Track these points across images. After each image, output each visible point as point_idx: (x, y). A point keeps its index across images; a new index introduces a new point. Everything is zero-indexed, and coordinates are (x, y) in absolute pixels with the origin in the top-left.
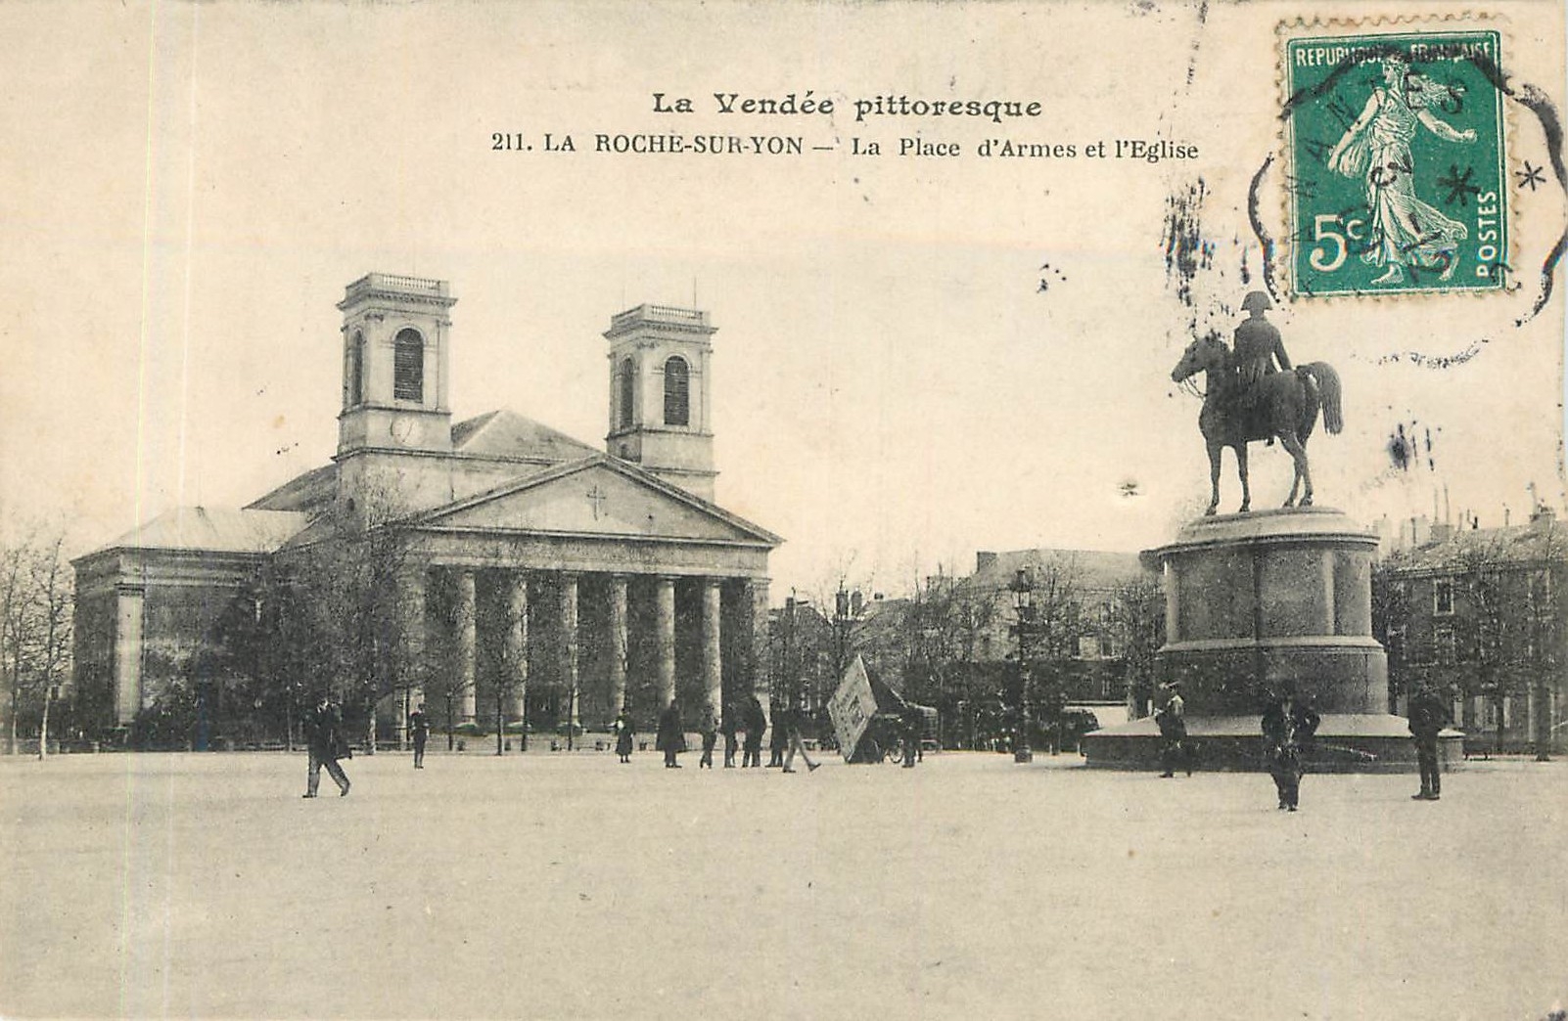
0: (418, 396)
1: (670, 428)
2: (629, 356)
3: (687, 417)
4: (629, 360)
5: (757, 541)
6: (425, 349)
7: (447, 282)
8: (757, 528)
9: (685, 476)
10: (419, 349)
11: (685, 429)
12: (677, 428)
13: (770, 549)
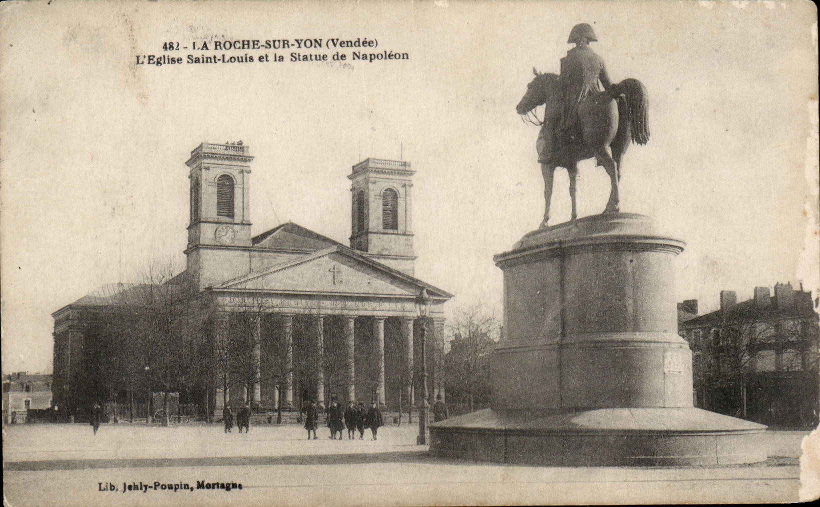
0: (231, 215)
1: (386, 231)
2: (362, 189)
3: (397, 225)
4: (362, 191)
5: (439, 296)
6: (235, 186)
7: (248, 147)
8: (437, 289)
9: (396, 259)
10: (232, 186)
11: (396, 232)
12: (391, 231)
13: (445, 300)
